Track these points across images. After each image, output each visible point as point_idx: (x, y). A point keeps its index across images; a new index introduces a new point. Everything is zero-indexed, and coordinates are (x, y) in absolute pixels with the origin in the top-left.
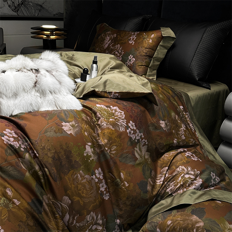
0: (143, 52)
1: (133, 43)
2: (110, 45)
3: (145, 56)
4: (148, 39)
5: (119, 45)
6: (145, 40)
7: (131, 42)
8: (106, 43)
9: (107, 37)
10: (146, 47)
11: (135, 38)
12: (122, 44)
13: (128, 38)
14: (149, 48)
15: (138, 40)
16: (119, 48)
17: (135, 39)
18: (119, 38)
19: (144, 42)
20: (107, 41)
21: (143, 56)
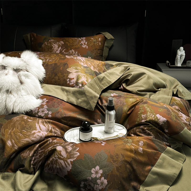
0: (98, 53)
1: (86, 47)
2: (62, 51)
3: (99, 56)
4: (98, 42)
5: (73, 50)
6: (96, 43)
7: (84, 46)
8: (56, 50)
9: (53, 44)
10: (98, 49)
11: (86, 42)
12: (75, 49)
13: (79, 43)
14: (100, 49)
15: (90, 44)
16: (74, 52)
17: (86, 44)
18: (69, 45)
19: (96, 45)
20: (56, 48)
21: (98, 56)
